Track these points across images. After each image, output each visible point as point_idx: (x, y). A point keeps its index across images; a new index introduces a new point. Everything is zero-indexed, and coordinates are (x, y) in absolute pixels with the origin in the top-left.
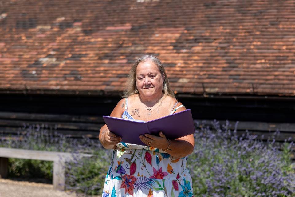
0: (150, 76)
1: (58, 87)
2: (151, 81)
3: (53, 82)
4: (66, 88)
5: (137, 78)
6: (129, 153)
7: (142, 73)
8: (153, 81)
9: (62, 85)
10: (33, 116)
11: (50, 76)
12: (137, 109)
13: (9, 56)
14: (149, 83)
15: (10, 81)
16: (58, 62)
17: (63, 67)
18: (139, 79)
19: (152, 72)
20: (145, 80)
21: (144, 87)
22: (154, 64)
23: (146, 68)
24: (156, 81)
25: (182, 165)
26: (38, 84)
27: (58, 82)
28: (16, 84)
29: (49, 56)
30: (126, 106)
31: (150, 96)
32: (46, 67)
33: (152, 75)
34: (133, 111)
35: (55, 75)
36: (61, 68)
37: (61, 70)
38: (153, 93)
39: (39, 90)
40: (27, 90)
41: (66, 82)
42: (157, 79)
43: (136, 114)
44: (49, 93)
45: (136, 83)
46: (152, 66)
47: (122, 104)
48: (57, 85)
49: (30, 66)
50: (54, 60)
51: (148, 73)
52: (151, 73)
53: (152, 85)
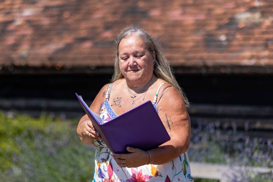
0: (135, 55)
1: (252, 62)
2: (137, 61)
3: (247, 54)
4: (263, 62)
5: (120, 58)
6: (105, 151)
7: (125, 52)
8: (140, 61)
9: (259, 58)
10: (220, 109)
11: (246, 43)
12: (120, 97)
13: (194, 11)
14: (135, 64)
15: (186, 53)
16: (262, 20)
17: (269, 27)
18: (122, 59)
19: (138, 50)
20: (130, 61)
21: (129, 69)
22: (140, 40)
23: (130, 46)
24: (143, 61)
25: (174, 167)
26: (225, 58)
27: (255, 54)
28: (193, 58)
29: (252, 9)
30: (107, 93)
31: (135, 81)
32: (242, 29)
33: (138, 54)
34: (115, 100)
35: (252, 42)
36: (264, 30)
37: (264, 33)
38: (140, 76)
39: (224, 66)
40: (207, 67)
41: (266, 53)
42: (144, 60)
43: (117, 104)
44: (237, 71)
45: (120, 64)
46: (138, 42)
47: (103, 92)
48: (252, 57)
49: (220, 27)
50: (257, 16)
51: (132, 51)
52: (137, 52)
53: (139, 66)
